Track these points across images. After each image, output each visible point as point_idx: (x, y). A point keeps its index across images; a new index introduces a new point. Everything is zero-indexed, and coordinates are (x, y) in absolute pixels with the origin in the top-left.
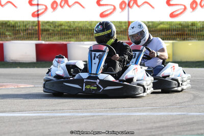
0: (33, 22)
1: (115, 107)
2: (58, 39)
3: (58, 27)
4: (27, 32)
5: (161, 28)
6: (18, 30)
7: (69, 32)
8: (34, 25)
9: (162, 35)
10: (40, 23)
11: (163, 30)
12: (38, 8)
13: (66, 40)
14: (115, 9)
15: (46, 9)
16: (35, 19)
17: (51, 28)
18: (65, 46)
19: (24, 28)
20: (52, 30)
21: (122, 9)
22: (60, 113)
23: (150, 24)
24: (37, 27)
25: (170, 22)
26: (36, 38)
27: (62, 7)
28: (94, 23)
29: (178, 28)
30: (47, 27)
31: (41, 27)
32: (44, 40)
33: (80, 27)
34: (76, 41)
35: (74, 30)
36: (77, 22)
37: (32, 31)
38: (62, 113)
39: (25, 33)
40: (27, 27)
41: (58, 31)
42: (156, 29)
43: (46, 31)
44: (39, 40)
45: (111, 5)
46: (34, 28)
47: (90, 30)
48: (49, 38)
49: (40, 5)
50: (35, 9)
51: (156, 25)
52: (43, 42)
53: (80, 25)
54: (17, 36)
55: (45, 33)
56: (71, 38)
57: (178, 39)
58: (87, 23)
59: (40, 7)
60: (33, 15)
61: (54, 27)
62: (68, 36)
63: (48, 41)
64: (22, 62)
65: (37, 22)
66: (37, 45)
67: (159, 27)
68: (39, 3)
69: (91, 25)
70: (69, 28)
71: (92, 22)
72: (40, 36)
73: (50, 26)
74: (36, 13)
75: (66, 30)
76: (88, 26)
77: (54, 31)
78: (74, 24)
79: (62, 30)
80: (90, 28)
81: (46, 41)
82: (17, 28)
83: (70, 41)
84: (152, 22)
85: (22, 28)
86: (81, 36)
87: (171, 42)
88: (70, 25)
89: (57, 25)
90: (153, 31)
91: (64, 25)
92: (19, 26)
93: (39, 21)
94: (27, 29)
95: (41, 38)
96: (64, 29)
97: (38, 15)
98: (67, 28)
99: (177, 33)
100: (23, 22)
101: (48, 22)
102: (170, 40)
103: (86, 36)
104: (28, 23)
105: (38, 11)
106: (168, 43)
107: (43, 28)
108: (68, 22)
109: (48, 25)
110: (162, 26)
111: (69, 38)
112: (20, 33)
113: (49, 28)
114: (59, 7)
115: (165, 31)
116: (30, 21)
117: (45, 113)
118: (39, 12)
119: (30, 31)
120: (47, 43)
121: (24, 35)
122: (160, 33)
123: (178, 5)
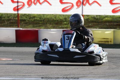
0: (15, 14)
1: (68, 74)
2: (32, 27)
3: (32, 18)
4: (9, 21)
5: (106, 20)
6: (3, 20)
7: (40, 22)
8: (15, 16)
9: (106, 25)
10: (20, 15)
11: (107, 21)
12: (18, 4)
13: (37, 27)
14: (73, 6)
15: (24, 5)
16: (16, 12)
17: (27, 19)
18: (37, 32)
19: (8, 19)
20: (28, 20)
21: (78, 6)
22: (28, 78)
23: (98, 17)
24: (17, 18)
25: (112, 16)
26: (16, 26)
27: (35, 4)
28: (57, 16)
29: (118, 20)
30: (24, 18)
31: (20, 18)
32: (22, 28)
33: (48, 18)
34: (45, 29)
35: (43, 20)
36: (46, 14)
37: (14, 21)
38: (29, 78)
39: (8, 22)
40: (10, 18)
41: (32, 21)
42: (102, 21)
43: (23, 21)
44: (18, 27)
45: (70, 3)
46: (15, 18)
47: (55, 20)
48: (25, 26)
49: (20, 2)
50: (16, 5)
51: (102, 18)
52: (21, 29)
53: (48, 17)
54: (2, 24)
55: (23, 22)
56: (41, 26)
57: (118, 28)
58: (53, 16)
59: (19, 4)
60: (14, 9)
61: (29, 18)
62: (39, 25)
63: (25, 28)
64: (6, 42)
65: (17, 15)
66: (16, 31)
67: (104, 19)
68: (19, 1)
69: (56, 17)
70: (40, 19)
71: (56, 15)
72: (19, 25)
73: (27, 17)
74: (16, 8)
75: (38, 20)
76: (53, 18)
77: (29, 21)
78: (44, 16)
79: (35, 20)
80: (55, 19)
81: (24, 28)
82: (3, 19)
83: (40, 28)
84: (100, 16)
85: (6, 18)
86: (48, 25)
87: (113, 30)
88: (41, 17)
89: (31, 16)
90: (100, 22)
91: (36, 17)
92: (4, 18)
93: (18, 14)
94: (10, 20)
95: (20, 26)
96: (36, 20)
97: (18, 10)
98: (38, 19)
99: (117, 24)
100: (7, 14)
101: (25, 15)
102: (112, 29)
103: (52, 25)
104: (11, 15)
105: (18, 6)
106: (110, 31)
107: (21, 19)
108: (39, 15)
109: (25, 17)
110: (106, 18)
111: (39, 27)
112: (5, 22)
113: (26, 19)
114: (33, 4)
115: (109, 22)
116: (12, 14)
117: (17, 77)
118: (19, 8)
119: (12, 21)
120: (24, 29)
121: (7, 23)
122: (105, 23)
123: (118, 3)
